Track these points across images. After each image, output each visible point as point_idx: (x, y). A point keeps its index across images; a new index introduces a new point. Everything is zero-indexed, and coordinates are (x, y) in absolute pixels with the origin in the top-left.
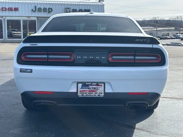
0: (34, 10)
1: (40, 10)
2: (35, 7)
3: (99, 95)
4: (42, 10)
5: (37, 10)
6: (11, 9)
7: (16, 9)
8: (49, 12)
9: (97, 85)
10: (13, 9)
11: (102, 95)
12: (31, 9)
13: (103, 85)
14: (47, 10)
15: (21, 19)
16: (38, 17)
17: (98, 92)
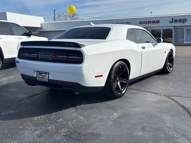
0: (171, 21)
1: (176, 21)
2: (173, 19)
3: (46, 80)
4: (178, 21)
5: (174, 21)
6: (154, 22)
7: (158, 22)
8: (184, 22)
9: (45, 74)
10: (156, 22)
11: (47, 80)
12: (169, 21)
13: (48, 74)
14: (182, 21)
15: (162, 29)
16: (174, 27)
17: (46, 78)
